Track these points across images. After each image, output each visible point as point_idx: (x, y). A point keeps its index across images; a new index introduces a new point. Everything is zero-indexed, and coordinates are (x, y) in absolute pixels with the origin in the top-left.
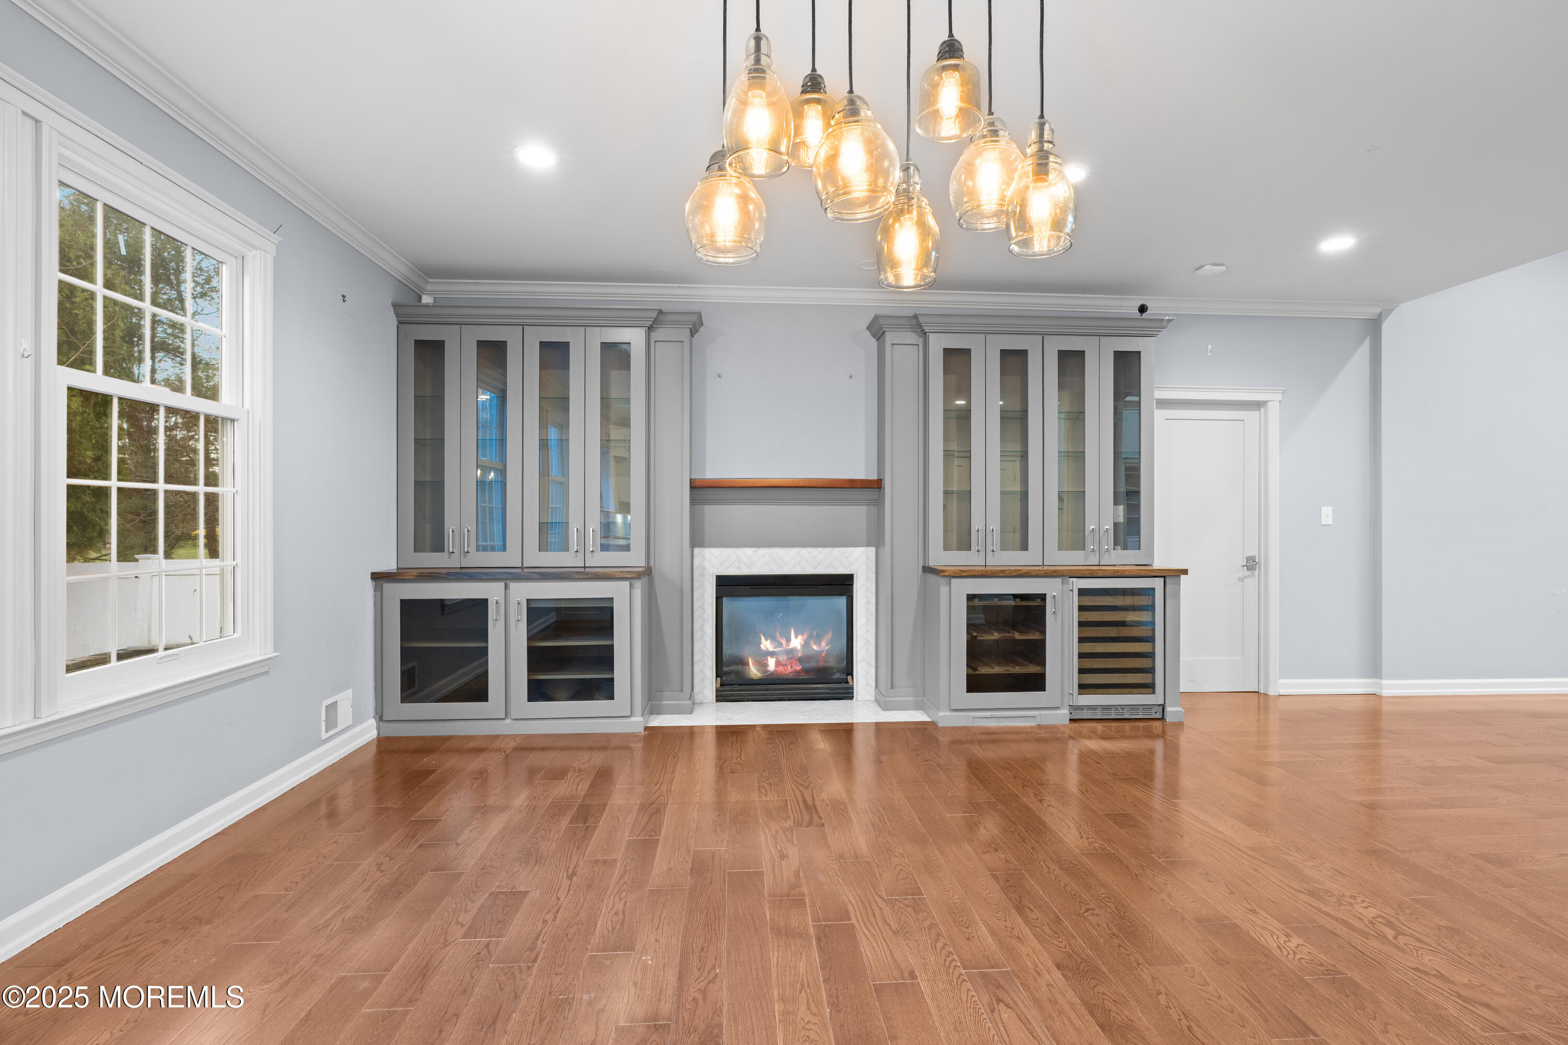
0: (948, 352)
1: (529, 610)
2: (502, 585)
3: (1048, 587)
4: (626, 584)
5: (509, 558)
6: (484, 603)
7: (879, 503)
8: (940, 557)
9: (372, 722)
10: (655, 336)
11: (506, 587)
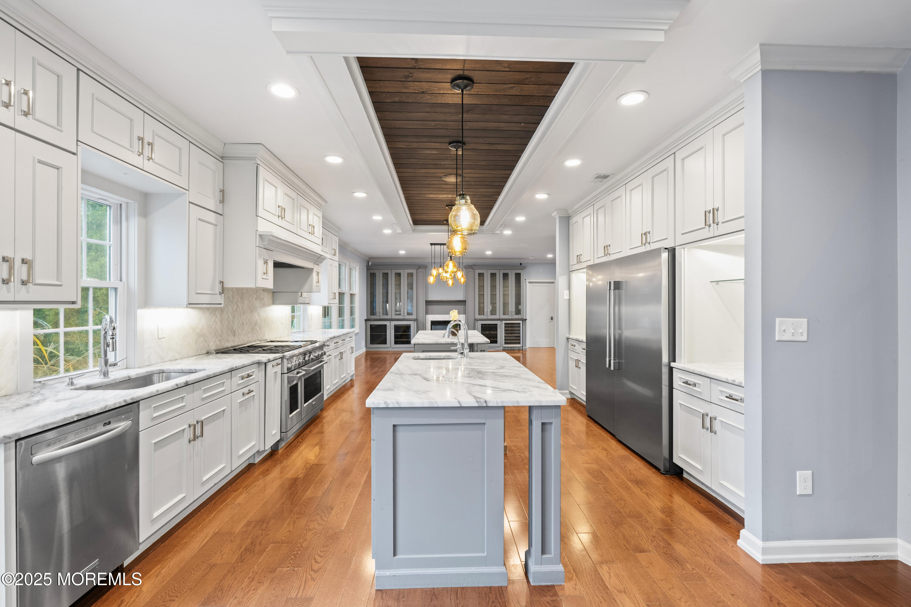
0: (479, 274)
1: (395, 327)
2: (389, 322)
3: (498, 323)
4: (413, 322)
5: (389, 317)
6: (386, 325)
7: (465, 305)
8: (478, 317)
9: (365, 348)
10: (418, 271)
11: (390, 322)
